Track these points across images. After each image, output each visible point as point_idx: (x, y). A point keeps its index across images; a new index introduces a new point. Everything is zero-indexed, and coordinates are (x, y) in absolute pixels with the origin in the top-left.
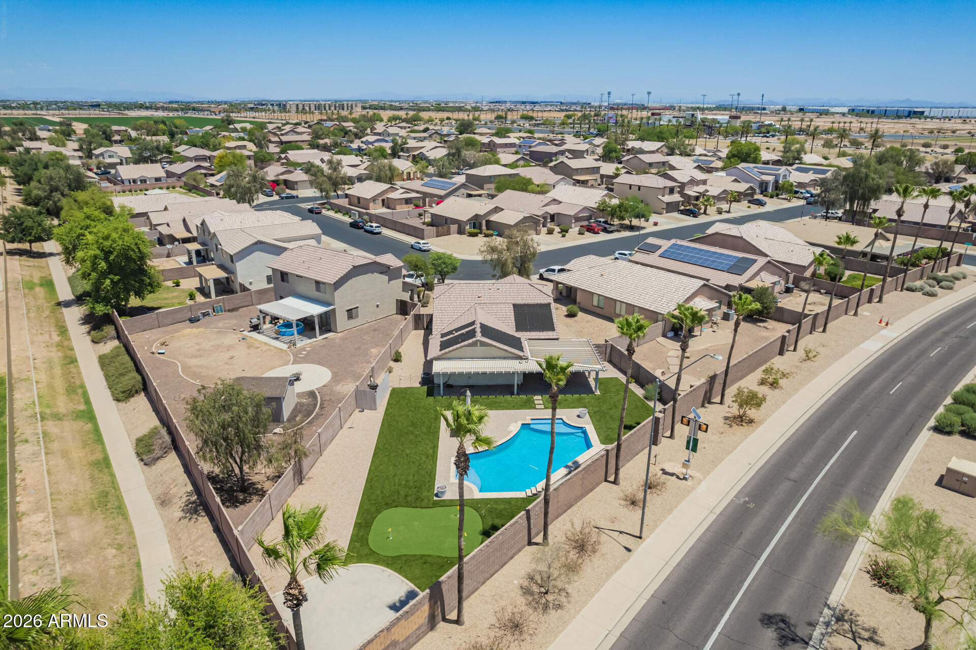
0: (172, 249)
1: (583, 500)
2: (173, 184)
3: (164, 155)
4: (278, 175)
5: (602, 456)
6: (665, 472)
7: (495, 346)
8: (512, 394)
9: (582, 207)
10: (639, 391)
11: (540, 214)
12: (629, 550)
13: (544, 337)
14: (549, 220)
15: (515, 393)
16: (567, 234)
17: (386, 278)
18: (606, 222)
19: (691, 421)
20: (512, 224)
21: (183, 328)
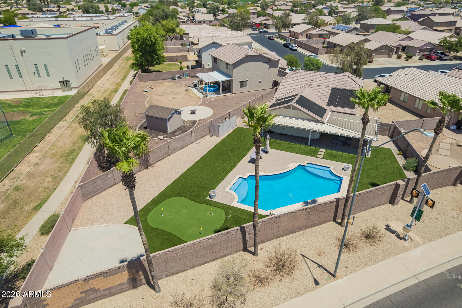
0: (190, 48)
1: (307, 230)
2: (215, 24)
3: (220, 12)
4: (262, 21)
5: (332, 202)
6: (388, 228)
7: (302, 111)
8: (307, 144)
9: (427, 42)
10: (401, 161)
11: (395, 45)
12: (317, 283)
13: (344, 112)
14: (401, 50)
15: (309, 144)
16: (410, 60)
17: (268, 66)
18: (442, 53)
19: (420, 195)
20: (373, 49)
21: (165, 82)
